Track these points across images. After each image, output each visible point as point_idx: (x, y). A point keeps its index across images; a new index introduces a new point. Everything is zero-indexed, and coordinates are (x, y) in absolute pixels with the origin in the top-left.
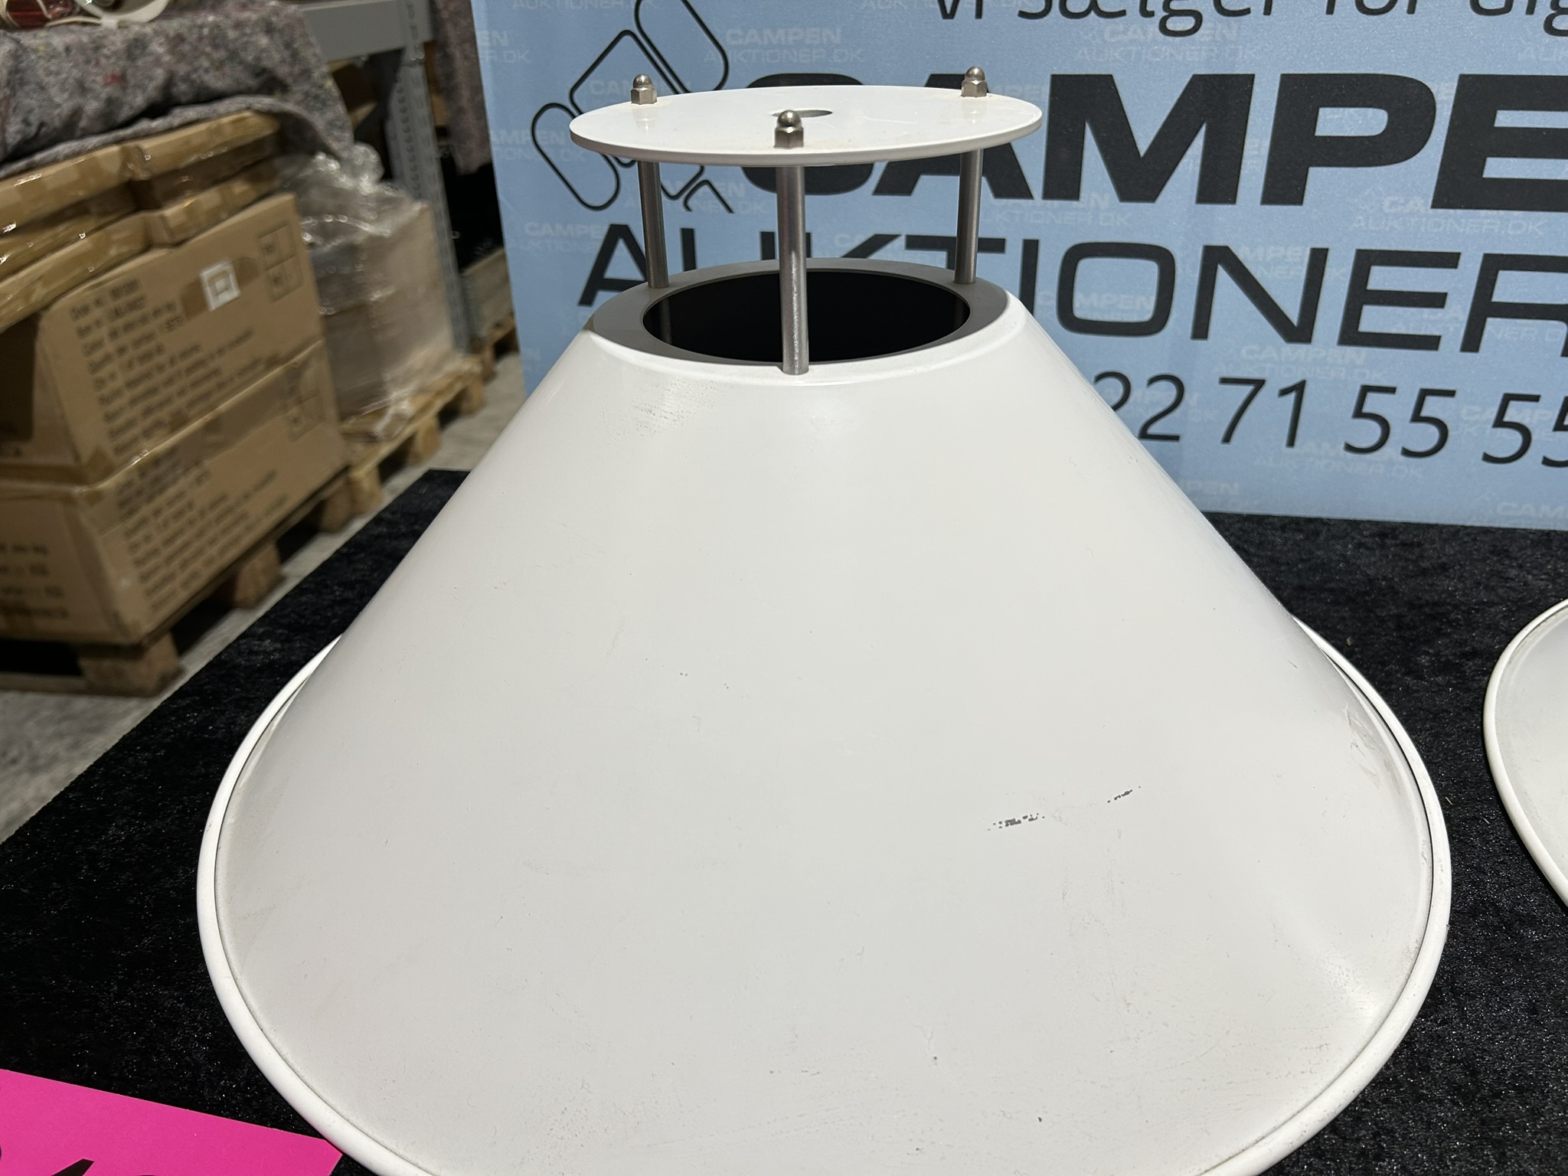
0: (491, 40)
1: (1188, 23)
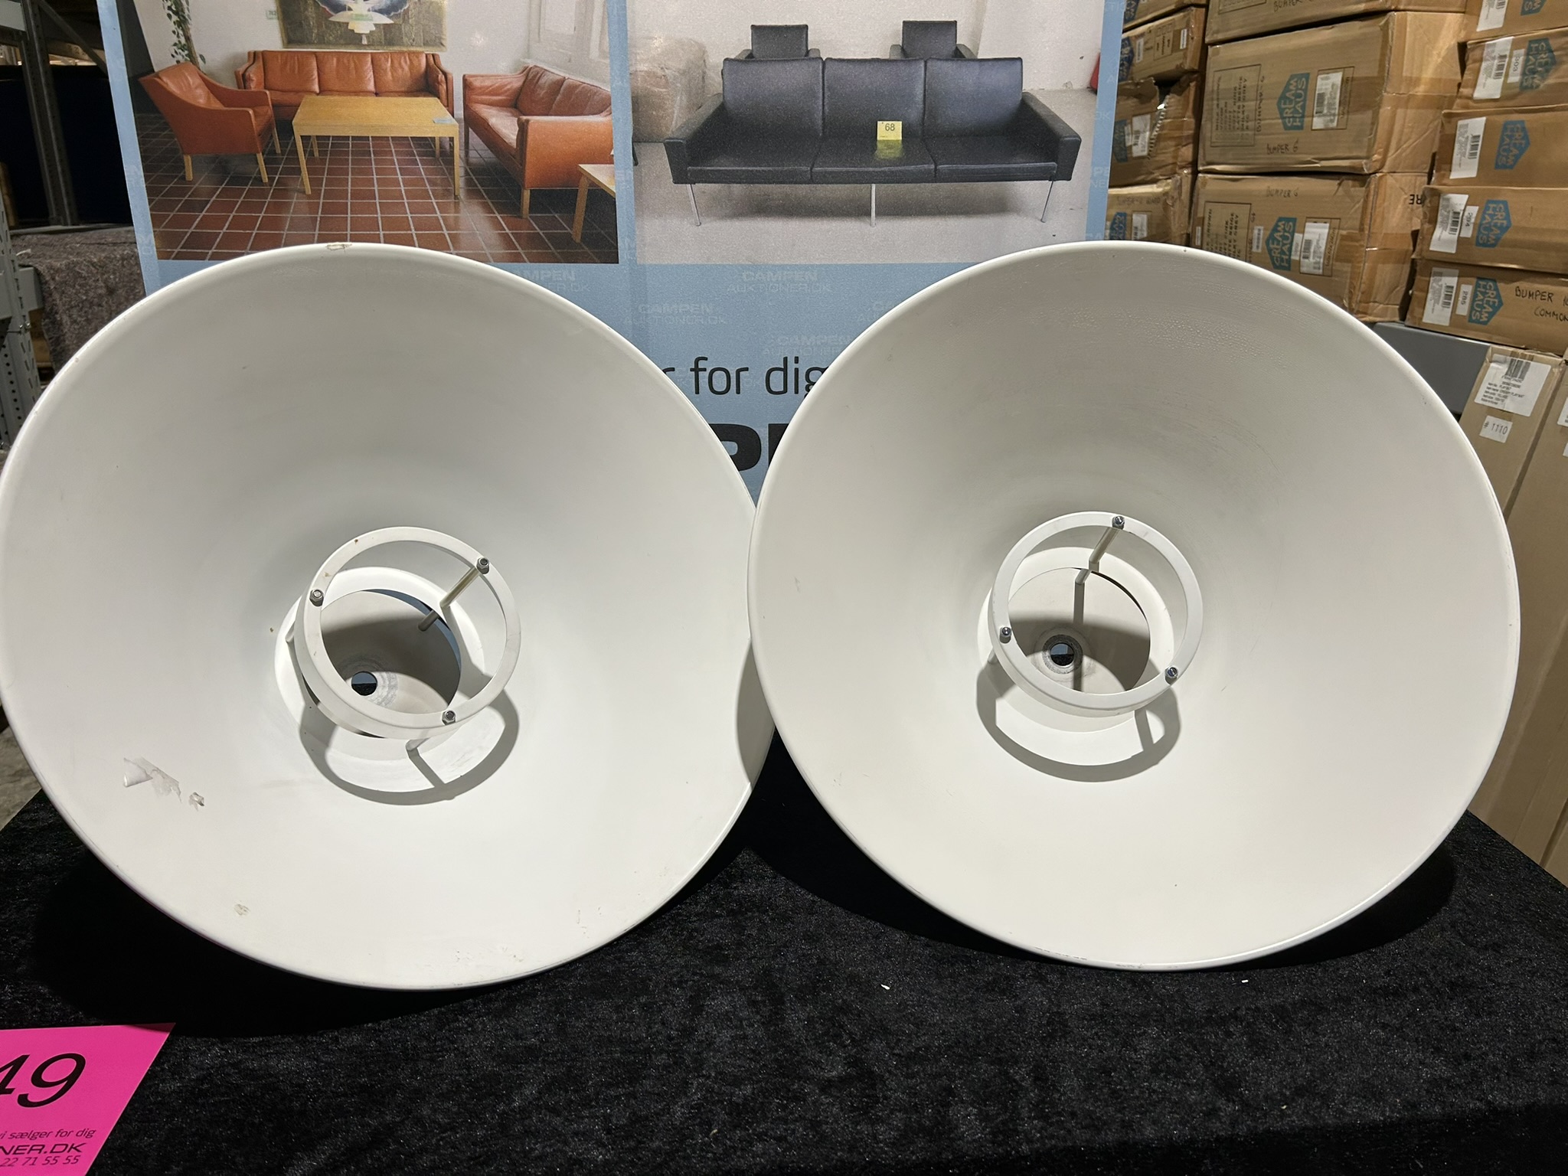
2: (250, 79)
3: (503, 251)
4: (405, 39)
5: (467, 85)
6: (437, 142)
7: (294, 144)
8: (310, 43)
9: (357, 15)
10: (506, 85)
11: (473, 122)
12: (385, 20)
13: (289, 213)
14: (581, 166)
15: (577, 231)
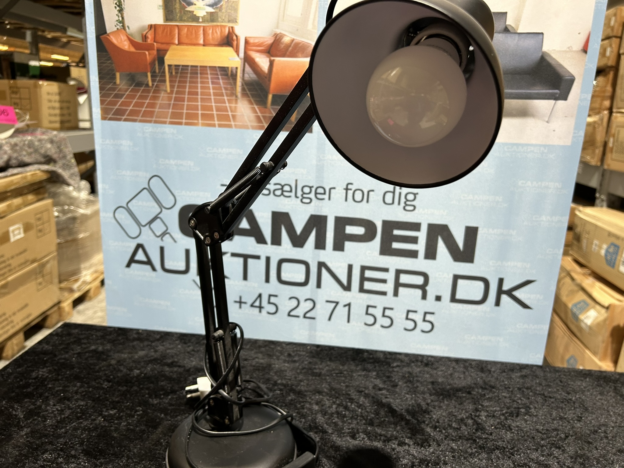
1: (308, 201)
2: (148, 38)
3: (256, 124)
4: (220, 19)
5: (247, 42)
6: (230, 69)
7: (164, 69)
8: (176, 21)
9: (198, 7)
10: (265, 42)
11: (248, 60)
12: (211, 10)
13: (159, 101)
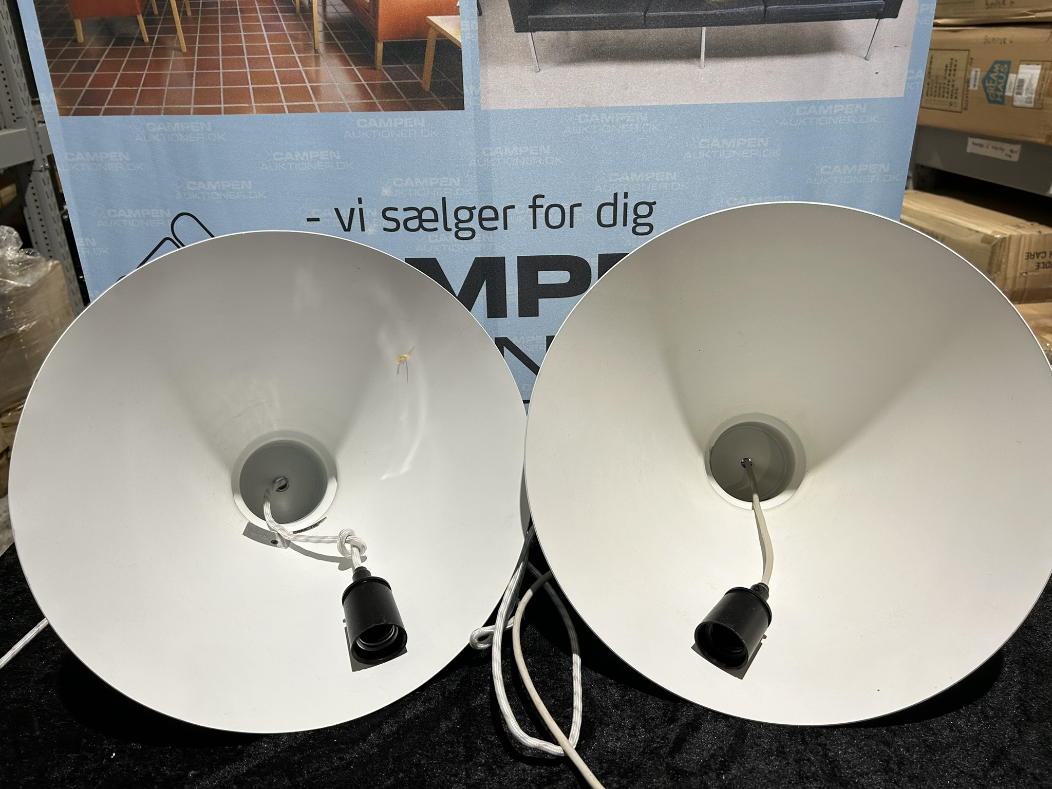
0: (85, 243)
1: (469, 234)
3: (359, 101)
13: (168, 70)
14: (431, 18)
15: (426, 81)
